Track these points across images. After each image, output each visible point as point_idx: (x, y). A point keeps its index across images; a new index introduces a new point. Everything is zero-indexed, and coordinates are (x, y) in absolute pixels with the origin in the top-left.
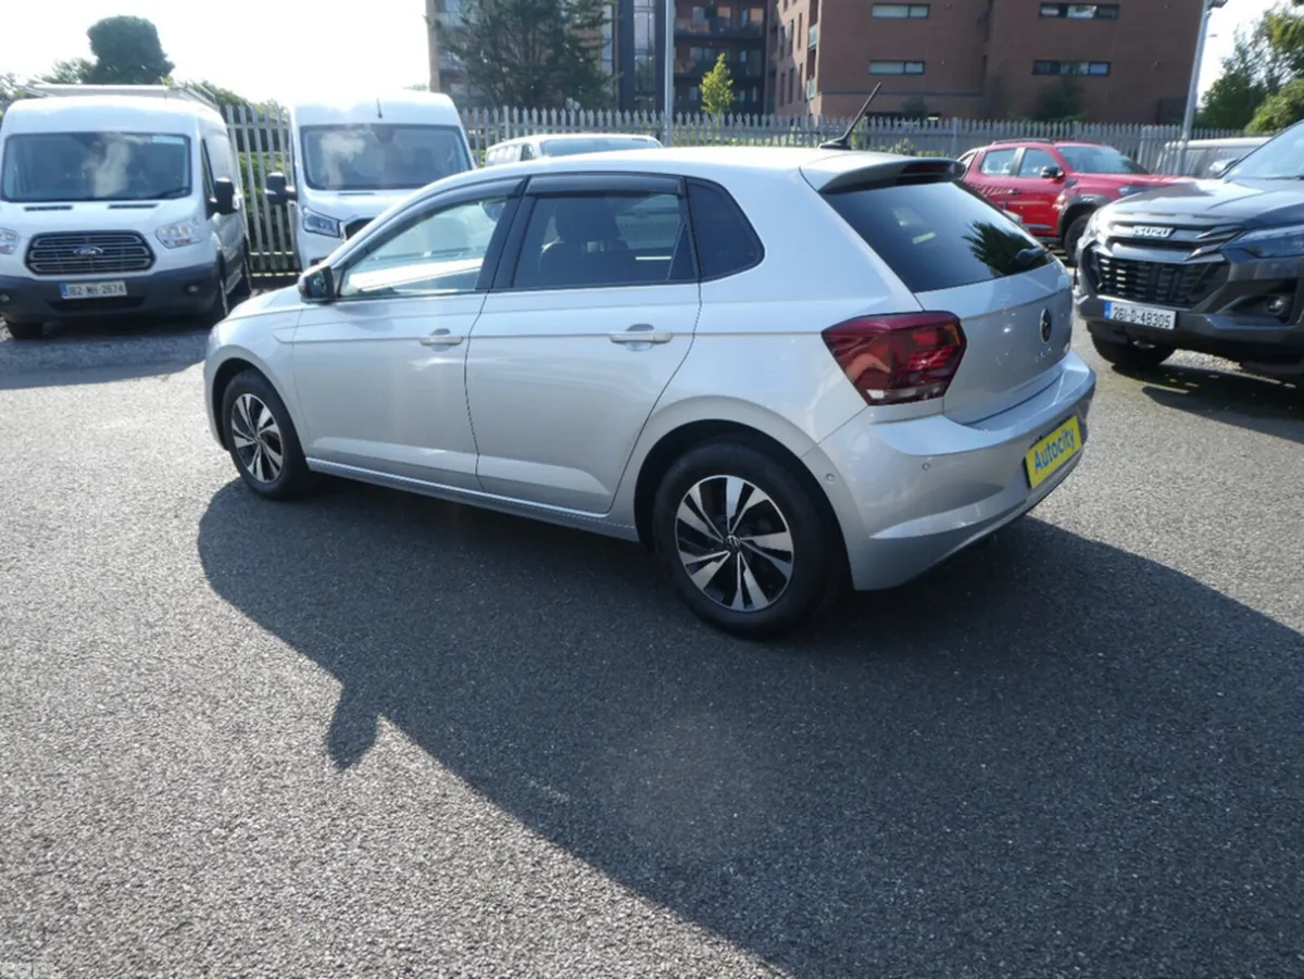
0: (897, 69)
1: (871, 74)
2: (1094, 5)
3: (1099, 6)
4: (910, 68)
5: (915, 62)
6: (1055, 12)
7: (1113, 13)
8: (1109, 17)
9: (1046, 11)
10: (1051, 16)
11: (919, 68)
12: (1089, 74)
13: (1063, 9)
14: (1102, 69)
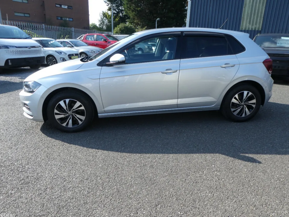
0: (22, 15)
1: (15, 15)
2: (67, 5)
3: (68, 6)
4: (26, 15)
5: (28, 14)
6: (59, 6)
7: (71, 8)
8: (70, 9)
9: (57, 6)
10: (58, 7)
11: (28, 15)
12: (69, 21)
13: (61, 5)
14: (72, 20)
